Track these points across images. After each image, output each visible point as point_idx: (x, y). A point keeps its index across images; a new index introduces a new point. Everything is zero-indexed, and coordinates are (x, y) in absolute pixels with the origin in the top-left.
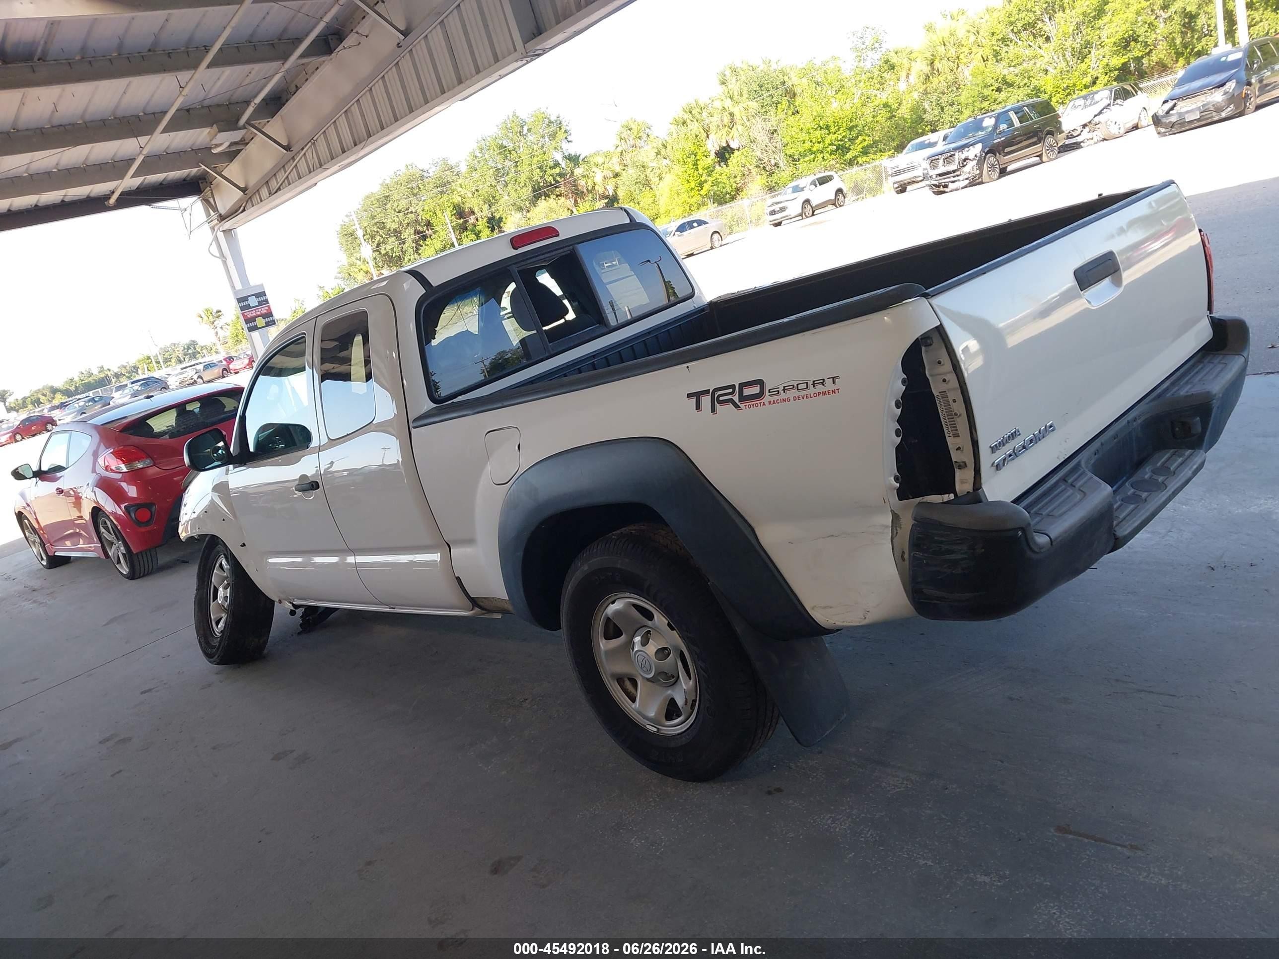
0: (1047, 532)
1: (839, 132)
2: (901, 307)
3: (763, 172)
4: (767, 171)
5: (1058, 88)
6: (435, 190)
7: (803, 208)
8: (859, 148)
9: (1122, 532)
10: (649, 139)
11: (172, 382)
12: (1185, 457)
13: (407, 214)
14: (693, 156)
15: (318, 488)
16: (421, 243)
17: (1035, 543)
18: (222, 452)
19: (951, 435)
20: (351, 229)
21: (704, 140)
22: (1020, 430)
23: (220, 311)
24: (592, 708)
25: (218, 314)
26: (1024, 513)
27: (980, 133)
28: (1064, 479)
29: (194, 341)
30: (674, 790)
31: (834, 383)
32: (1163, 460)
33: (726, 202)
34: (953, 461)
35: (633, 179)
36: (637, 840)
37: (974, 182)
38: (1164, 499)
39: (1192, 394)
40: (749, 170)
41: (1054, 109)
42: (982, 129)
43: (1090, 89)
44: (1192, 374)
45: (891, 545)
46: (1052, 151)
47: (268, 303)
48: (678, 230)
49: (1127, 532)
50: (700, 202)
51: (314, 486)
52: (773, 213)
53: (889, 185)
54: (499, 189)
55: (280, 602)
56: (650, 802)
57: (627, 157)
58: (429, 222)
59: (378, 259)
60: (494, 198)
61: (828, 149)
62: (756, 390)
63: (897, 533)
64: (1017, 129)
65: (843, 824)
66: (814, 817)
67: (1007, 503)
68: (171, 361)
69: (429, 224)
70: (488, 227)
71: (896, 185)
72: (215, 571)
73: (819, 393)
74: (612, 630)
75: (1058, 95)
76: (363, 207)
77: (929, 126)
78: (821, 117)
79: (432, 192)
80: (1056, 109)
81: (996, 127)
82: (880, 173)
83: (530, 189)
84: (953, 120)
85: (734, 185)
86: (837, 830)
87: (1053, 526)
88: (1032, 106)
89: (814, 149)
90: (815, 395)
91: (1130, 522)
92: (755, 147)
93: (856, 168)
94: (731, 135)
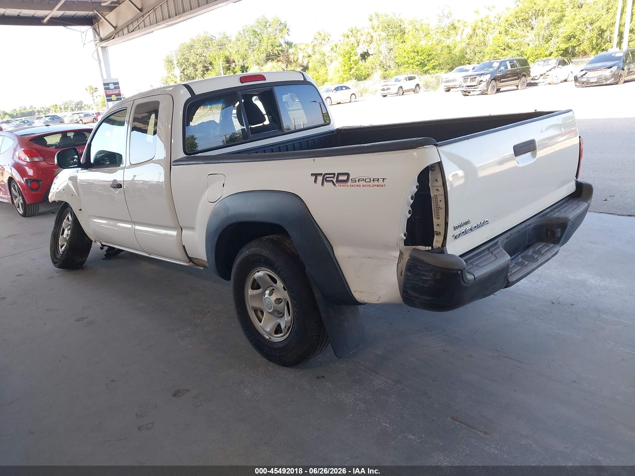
0: (473, 274)
1: (423, 56)
2: (423, 149)
3: (382, 68)
4: (384, 68)
5: (533, 54)
6: (217, 47)
7: (398, 90)
8: (431, 65)
9: (511, 279)
10: (329, 41)
11: (66, 120)
12: (550, 248)
13: (201, 57)
14: (349, 54)
15: (121, 188)
16: (206, 72)
17: (466, 278)
18: (76, 161)
19: (436, 217)
20: (171, 59)
21: (356, 47)
22: (470, 221)
23: (97, 88)
24: (239, 321)
25: (95, 90)
26: (463, 262)
27: (491, 69)
28: (488, 249)
29: (81, 101)
30: (272, 369)
31: (383, 181)
32: (539, 247)
33: (361, 80)
34: (435, 231)
35: (317, 60)
36: (248, 391)
37: (483, 93)
38: (535, 266)
39: (559, 217)
40: (376, 66)
41: (528, 64)
42: (492, 67)
43: (548, 57)
44: (562, 207)
45: (396, 267)
46: (523, 85)
47: (119, 89)
48: (335, 89)
49: (514, 280)
50: (348, 77)
51: (119, 186)
52: (383, 90)
53: (442, 87)
54: (249, 52)
55: (95, 242)
56: (259, 373)
57: (317, 49)
58: (211, 63)
59: (182, 76)
60: (246, 56)
61: (416, 63)
62: (345, 178)
63: (400, 262)
64: (509, 71)
65: (350, 399)
66: (337, 393)
67: (456, 256)
68: (68, 109)
69: (211, 64)
70: (241, 70)
71: (446, 88)
72: (65, 220)
73: (375, 185)
74: (256, 286)
75: (532, 57)
76: (179, 49)
77: (467, 61)
78: (415, 47)
79: (215, 48)
80: (530, 64)
81: (499, 67)
82: (439, 80)
83: (265, 55)
84: (480, 60)
85: (367, 72)
86: (347, 401)
87: (477, 271)
88: (518, 61)
89: (409, 62)
90: (373, 186)
91: (517, 275)
92: (380, 55)
93: (428, 75)
94: (370, 47)
